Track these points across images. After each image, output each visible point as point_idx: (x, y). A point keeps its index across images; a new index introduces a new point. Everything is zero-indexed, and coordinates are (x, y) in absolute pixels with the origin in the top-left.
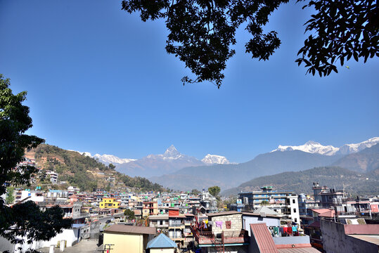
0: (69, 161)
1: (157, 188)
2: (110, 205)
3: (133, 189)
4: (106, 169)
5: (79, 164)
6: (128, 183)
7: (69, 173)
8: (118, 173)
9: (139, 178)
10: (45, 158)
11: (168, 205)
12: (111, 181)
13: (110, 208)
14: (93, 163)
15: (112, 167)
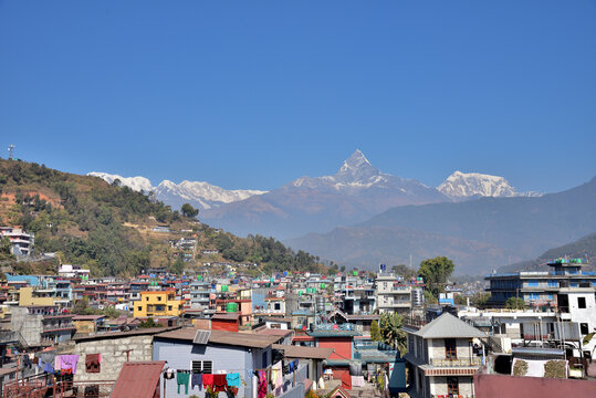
0: (75, 202)
1: (305, 263)
2: (160, 308)
3: (243, 266)
4: (175, 218)
5: (104, 207)
6: (230, 251)
7: (75, 232)
8: (205, 228)
9: (259, 239)
10: (11, 197)
11: (277, 307)
12: (186, 247)
13: (157, 316)
14: (139, 204)
15: (190, 212)
